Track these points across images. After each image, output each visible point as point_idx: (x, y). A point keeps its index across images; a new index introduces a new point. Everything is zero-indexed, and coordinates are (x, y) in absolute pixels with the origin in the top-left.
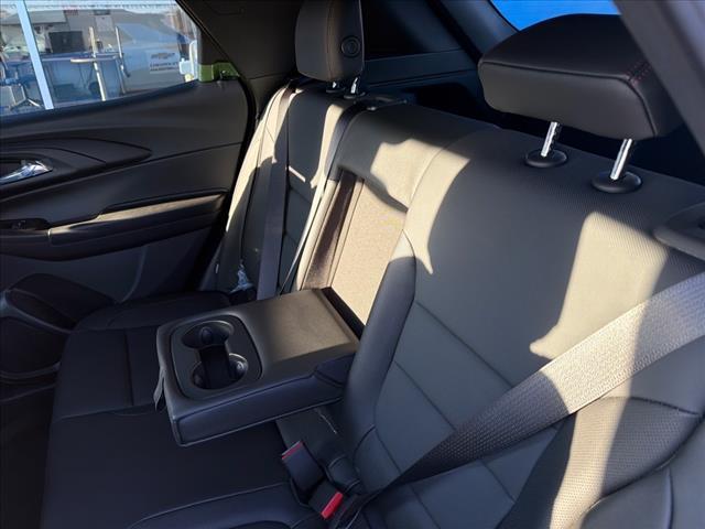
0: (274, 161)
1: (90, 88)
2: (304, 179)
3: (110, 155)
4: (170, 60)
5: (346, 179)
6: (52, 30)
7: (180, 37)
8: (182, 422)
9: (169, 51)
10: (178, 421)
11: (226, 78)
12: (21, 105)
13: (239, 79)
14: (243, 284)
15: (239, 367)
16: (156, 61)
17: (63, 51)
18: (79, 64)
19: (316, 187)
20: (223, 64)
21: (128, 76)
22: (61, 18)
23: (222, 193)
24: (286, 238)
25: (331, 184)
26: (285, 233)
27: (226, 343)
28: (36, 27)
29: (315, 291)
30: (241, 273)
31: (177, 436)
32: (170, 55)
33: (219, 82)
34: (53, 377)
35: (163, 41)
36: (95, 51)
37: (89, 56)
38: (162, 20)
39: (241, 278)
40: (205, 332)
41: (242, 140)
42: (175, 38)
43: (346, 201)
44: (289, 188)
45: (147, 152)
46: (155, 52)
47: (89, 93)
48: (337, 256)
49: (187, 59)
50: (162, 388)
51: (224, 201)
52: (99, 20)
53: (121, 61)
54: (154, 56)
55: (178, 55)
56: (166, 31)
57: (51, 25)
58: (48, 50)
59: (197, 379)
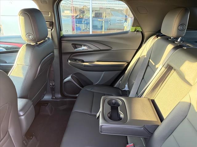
0: (146, 57)
1: (101, 27)
2: (154, 64)
3: (102, 47)
4: (122, 22)
5: (169, 68)
6: (96, 12)
7: (126, 16)
8: (102, 127)
9: (122, 19)
10: (101, 126)
11: (138, 31)
12: (85, 29)
13: (141, 32)
14: (126, 88)
15: (121, 116)
16: (118, 22)
17: (97, 17)
18: (100, 21)
19: (158, 68)
20: (138, 27)
21: (110, 25)
22: (98, 9)
23: (127, 62)
24: (143, 80)
25: (163, 69)
26: (143, 78)
27: (119, 107)
28: (93, 11)
29: (149, 99)
30: (126, 86)
31: (100, 130)
32: (122, 21)
33: (135, 32)
34: (76, 98)
35: (122, 17)
36: (104, 18)
37: (103, 19)
38: (122, 11)
39: (126, 87)
40: (114, 101)
41: (137, 49)
42: (124, 16)
43: (167, 75)
44: (148, 65)
45: (111, 48)
46: (118, 19)
47: (100, 28)
48: (159, 91)
49: (126, 22)
50: (99, 114)
51: (127, 65)
52: (107, 10)
53: (110, 21)
54: (118, 20)
55: (124, 21)
56: (123, 14)
57: (96, 11)
58: (94, 17)
59: (109, 115)
